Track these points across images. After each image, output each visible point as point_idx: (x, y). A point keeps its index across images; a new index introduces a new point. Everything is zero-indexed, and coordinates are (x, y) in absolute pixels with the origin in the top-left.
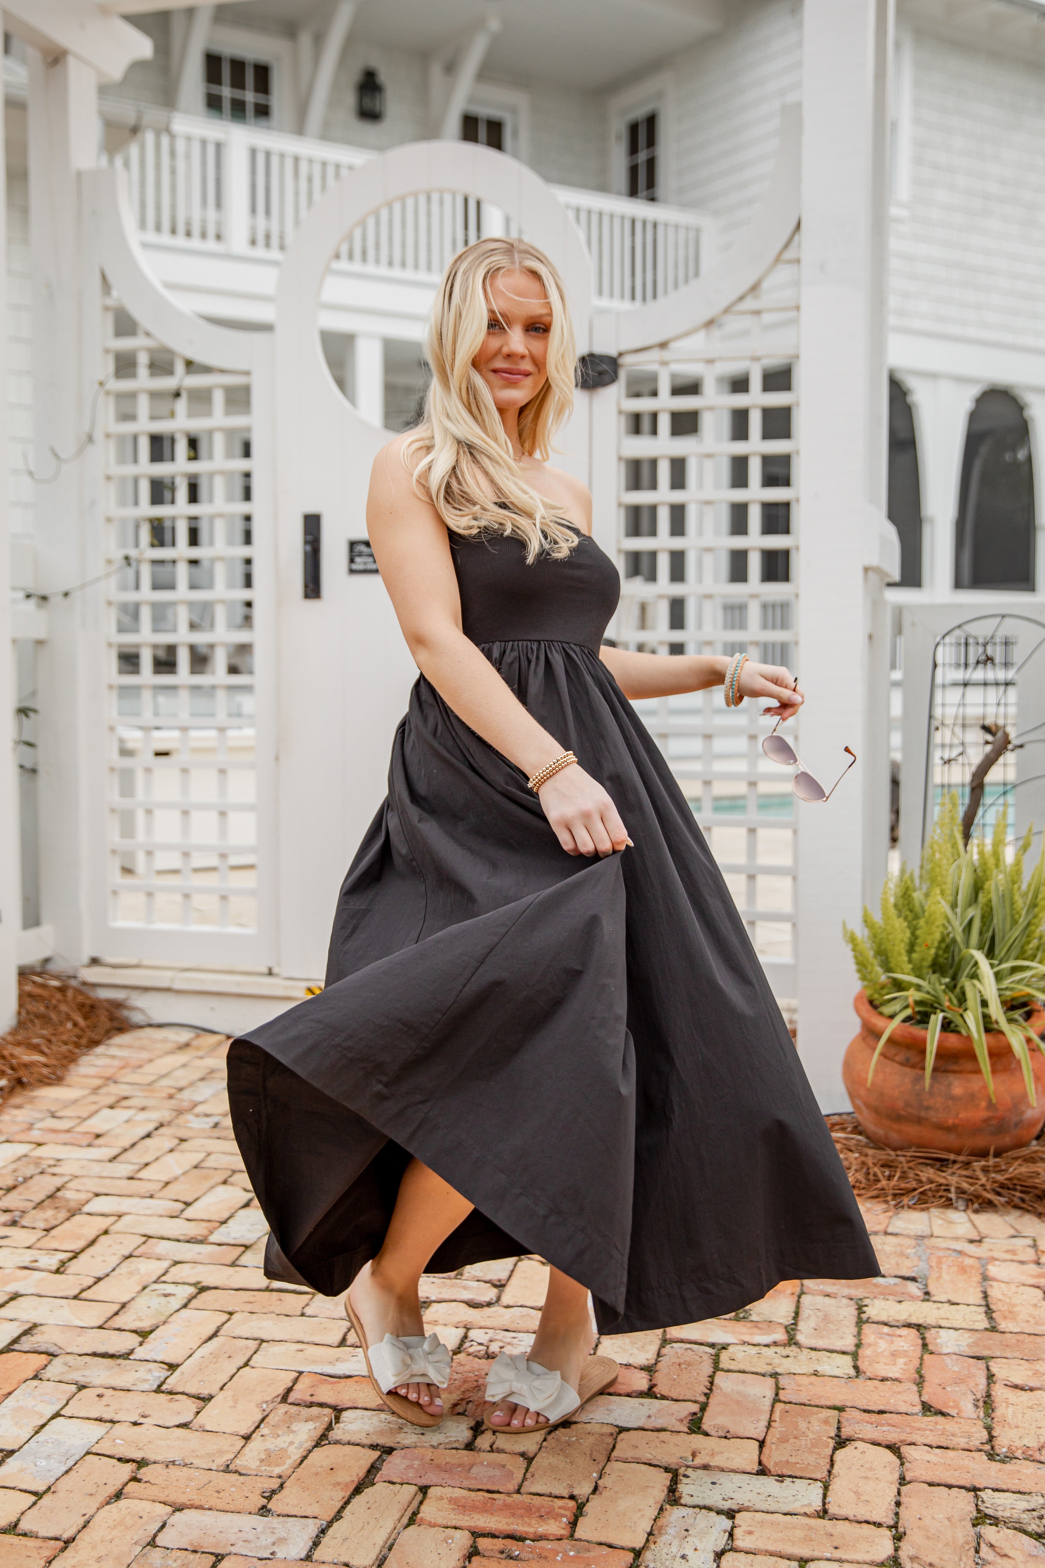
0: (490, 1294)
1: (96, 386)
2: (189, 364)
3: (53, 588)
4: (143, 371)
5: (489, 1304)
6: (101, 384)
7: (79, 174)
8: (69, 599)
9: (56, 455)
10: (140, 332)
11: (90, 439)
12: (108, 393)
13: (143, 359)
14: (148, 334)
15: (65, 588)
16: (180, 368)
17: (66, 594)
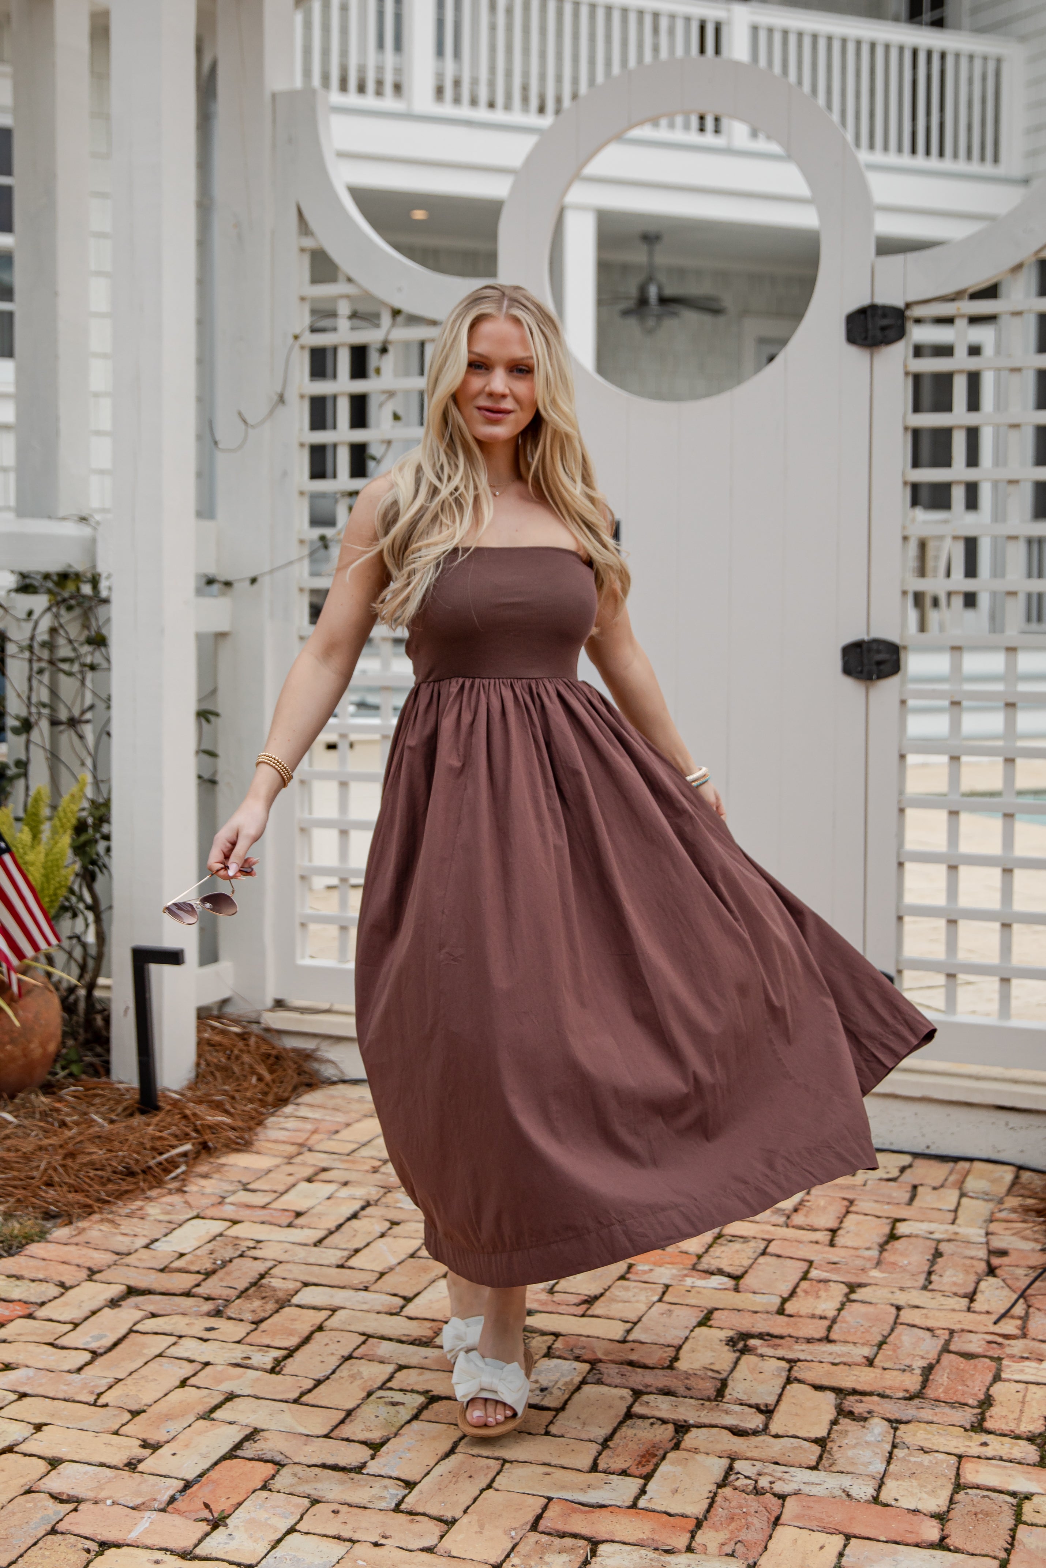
0: (756, 1421)
1: (291, 340)
2: (396, 313)
3: (238, 572)
4: (343, 324)
5: (755, 1433)
6: (296, 337)
7: (274, 96)
8: (256, 586)
9: (245, 421)
10: (341, 277)
11: (281, 399)
12: (302, 347)
13: (344, 309)
14: (349, 280)
15: (252, 574)
16: (386, 319)
17: (254, 581)
